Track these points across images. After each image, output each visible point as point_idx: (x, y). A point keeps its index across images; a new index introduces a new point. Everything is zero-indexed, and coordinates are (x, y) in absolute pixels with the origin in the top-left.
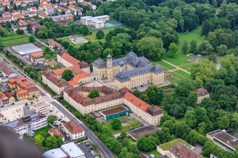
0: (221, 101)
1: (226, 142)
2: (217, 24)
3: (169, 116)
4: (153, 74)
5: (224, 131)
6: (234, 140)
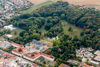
2: (50, 26)
4: (44, 46)
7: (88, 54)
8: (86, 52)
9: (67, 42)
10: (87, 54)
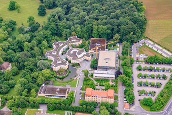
0: (28, 67)
1: (55, 94)
3: (5, 96)
5: (43, 85)
6: (58, 90)
7: (79, 56)
8: (71, 52)
9: (18, 41)
10: (74, 56)
